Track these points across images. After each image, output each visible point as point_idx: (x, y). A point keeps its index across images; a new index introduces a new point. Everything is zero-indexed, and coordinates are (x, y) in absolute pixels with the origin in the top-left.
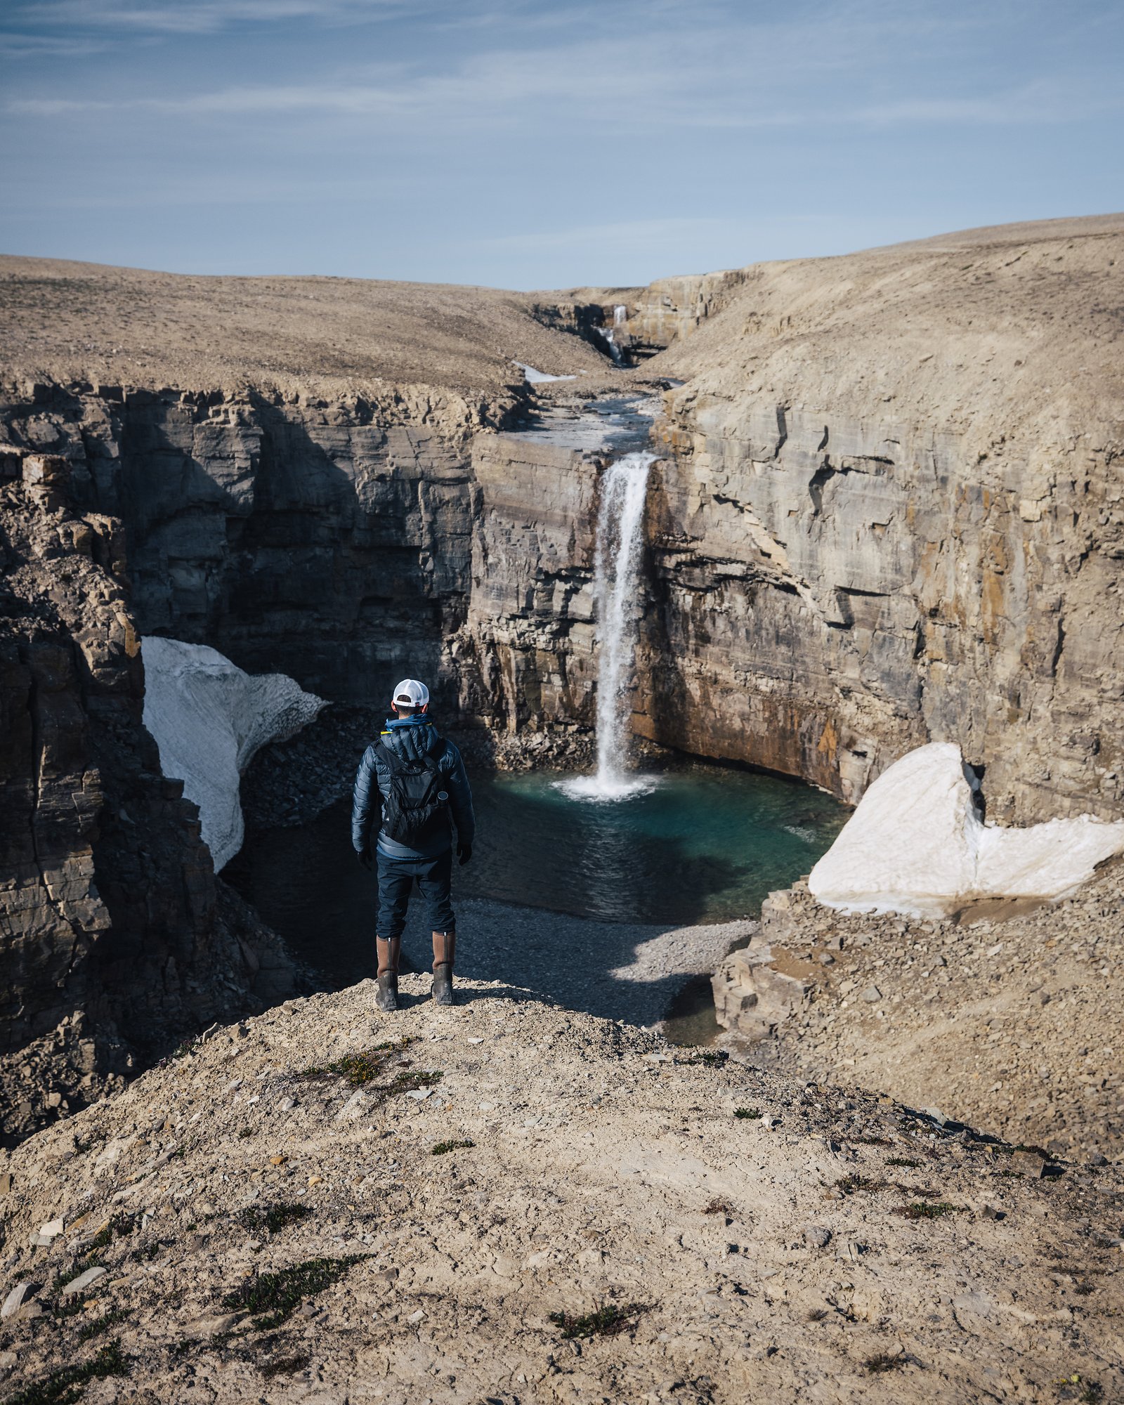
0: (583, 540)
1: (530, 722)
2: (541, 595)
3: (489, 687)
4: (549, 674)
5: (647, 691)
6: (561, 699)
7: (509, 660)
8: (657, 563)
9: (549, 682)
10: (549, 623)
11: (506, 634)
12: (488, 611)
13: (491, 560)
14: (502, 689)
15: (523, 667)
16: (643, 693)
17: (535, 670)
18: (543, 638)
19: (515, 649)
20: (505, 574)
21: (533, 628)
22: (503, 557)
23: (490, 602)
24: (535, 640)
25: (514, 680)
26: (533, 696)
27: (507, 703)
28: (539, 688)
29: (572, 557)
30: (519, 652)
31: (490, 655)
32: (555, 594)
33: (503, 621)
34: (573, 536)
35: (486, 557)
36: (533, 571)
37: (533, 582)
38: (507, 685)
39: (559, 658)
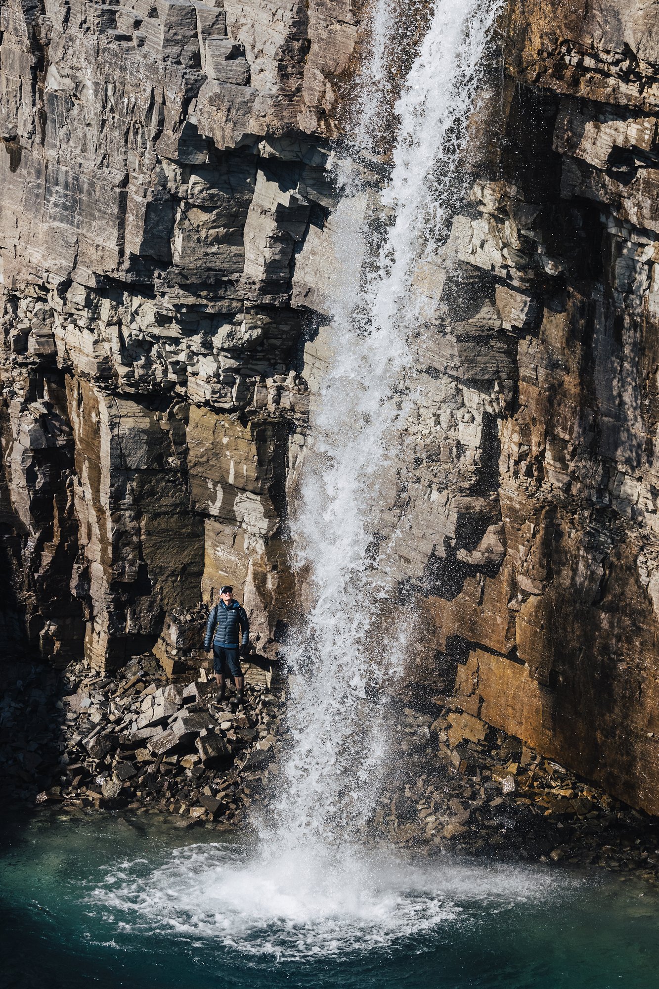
0: (330, 42)
1: (159, 649)
2: (199, 217)
3: (25, 518)
4: (231, 491)
5: (524, 582)
6: (260, 580)
7: (96, 430)
8: (558, 146)
9: (228, 517)
10: (228, 317)
11: (88, 338)
12: (36, 255)
13: (54, 82)
14: (71, 526)
15: (137, 458)
16: (514, 585)
17: (184, 471)
18: (206, 366)
19: (114, 393)
20: (93, 133)
21: (174, 330)
22: (88, 76)
23: (43, 227)
24: (181, 369)
25: (105, 500)
26: (172, 561)
27: (86, 576)
28: (198, 535)
29: (291, 96)
30: (131, 407)
31: (38, 407)
32: (253, 219)
33: (77, 295)
34: (301, 23)
35: (39, 69)
36: (171, 137)
37: (170, 171)
38: (86, 514)
39: (260, 439)
